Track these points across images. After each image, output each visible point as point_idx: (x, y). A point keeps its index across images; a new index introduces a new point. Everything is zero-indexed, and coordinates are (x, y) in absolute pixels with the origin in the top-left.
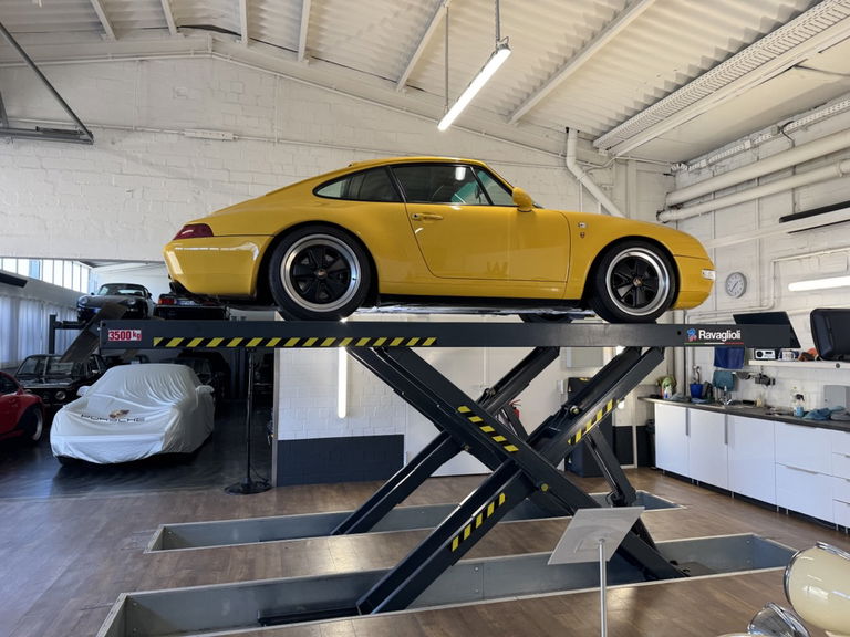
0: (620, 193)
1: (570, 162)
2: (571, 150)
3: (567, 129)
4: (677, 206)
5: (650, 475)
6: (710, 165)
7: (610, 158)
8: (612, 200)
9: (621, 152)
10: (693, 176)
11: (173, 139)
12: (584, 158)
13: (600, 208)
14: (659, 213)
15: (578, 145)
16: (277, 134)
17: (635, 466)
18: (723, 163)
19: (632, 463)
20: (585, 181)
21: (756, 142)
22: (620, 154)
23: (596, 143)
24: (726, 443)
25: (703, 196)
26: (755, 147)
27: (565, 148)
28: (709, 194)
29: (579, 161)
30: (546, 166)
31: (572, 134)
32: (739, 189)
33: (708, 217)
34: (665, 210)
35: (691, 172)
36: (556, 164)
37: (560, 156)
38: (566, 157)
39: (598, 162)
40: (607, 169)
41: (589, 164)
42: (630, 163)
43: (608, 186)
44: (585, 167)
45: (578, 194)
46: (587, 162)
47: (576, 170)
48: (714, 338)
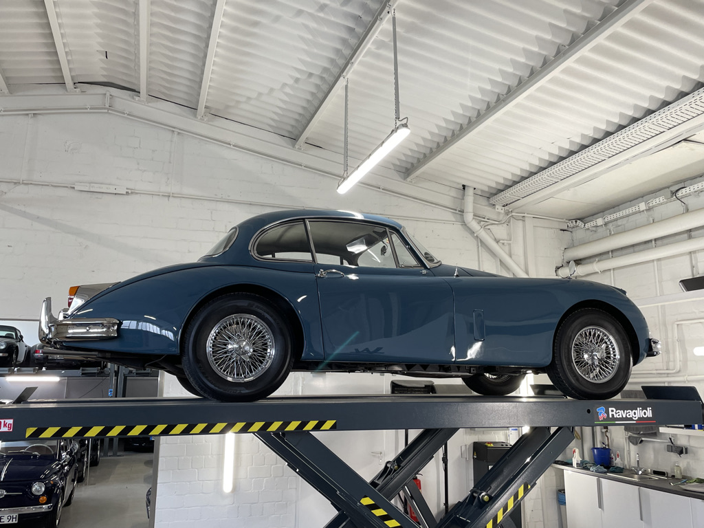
0: (518, 250)
1: (468, 217)
2: (468, 207)
3: (464, 186)
4: (578, 262)
6: (606, 224)
7: (507, 214)
8: (510, 256)
9: (517, 208)
10: (589, 233)
11: (62, 192)
12: (480, 213)
13: (498, 263)
14: (558, 268)
15: (476, 202)
16: (173, 189)
18: (619, 222)
20: (483, 234)
21: (651, 205)
22: (517, 211)
23: (492, 201)
24: (642, 518)
25: (601, 254)
26: (649, 209)
27: (463, 204)
28: (608, 252)
29: (476, 216)
30: (444, 222)
31: (470, 192)
32: (637, 248)
33: (608, 273)
34: (562, 266)
35: (588, 229)
36: (454, 220)
37: (457, 212)
38: (463, 212)
39: (495, 218)
40: (505, 225)
41: (486, 220)
42: (526, 219)
43: (506, 242)
44: (482, 223)
45: (476, 250)
46: (484, 218)
47: (474, 225)
48: (624, 416)
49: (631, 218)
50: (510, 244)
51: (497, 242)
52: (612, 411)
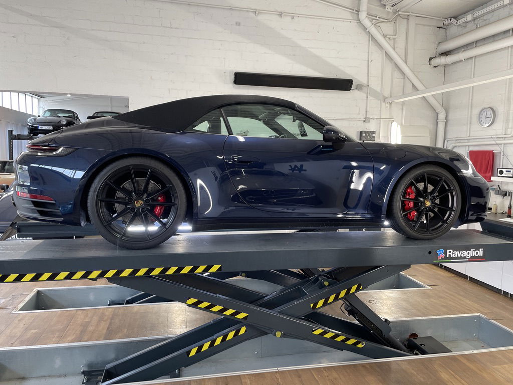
0: (401, 44)
2: (364, 6)
4: (447, 53)
6: (474, 20)
7: (395, 13)
8: (394, 48)
9: (403, 8)
10: (460, 28)
12: (374, 13)
13: (384, 54)
14: (431, 59)
18: (485, 18)
20: (373, 30)
23: (384, 1)
25: (467, 45)
27: (359, 5)
28: (473, 43)
29: (369, 15)
30: (343, 20)
32: (496, 38)
33: (470, 60)
34: (435, 57)
35: (460, 25)
36: (351, 18)
38: (358, 11)
40: (391, 23)
41: (377, 18)
42: (410, 17)
43: (391, 36)
44: (374, 21)
45: (367, 43)
47: (367, 22)
49: (496, 13)
50: (395, 39)
51: (385, 36)
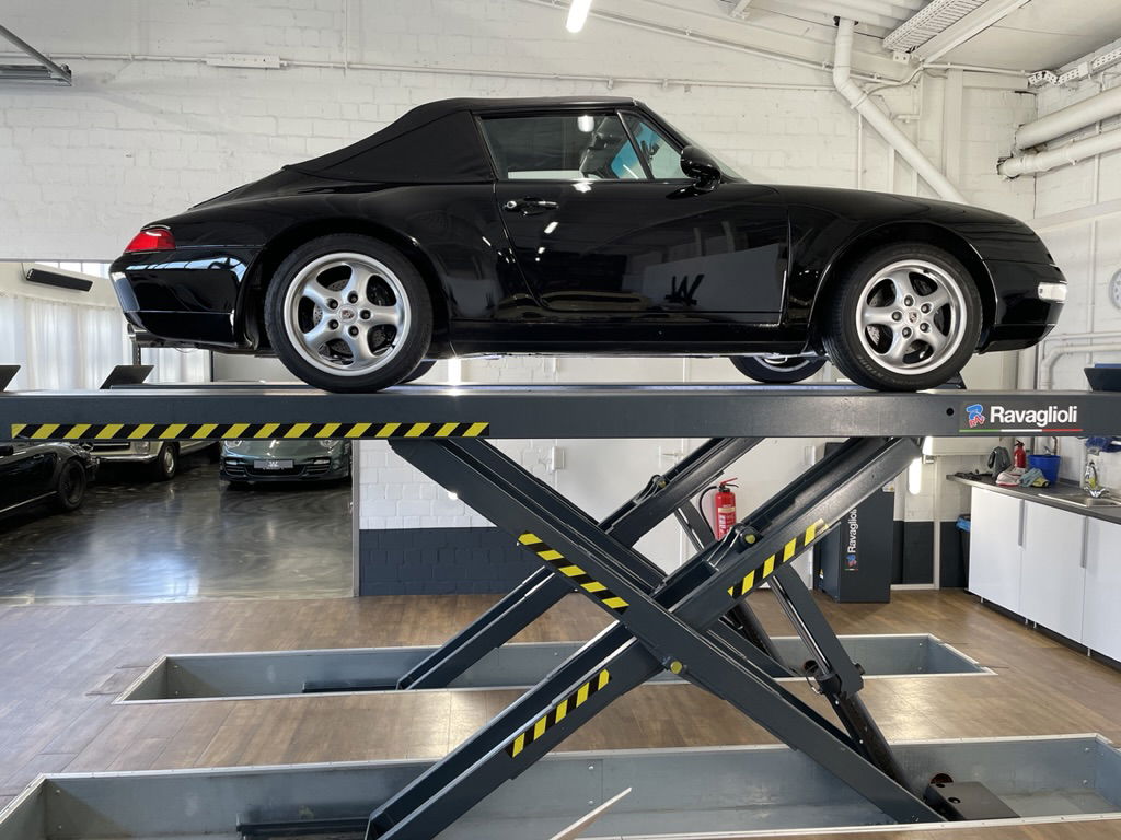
0: (931, 131)
1: (840, 76)
2: (842, 57)
3: (837, 19)
4: (1035, 149)
5: (957, 604)
6: (1095, 74)
7: (916, 66)
8: (915, 143)
9: (932, 54)
10: (1065, 93)
11: (191, 70)
12: (867, 68)
13: (892, 155)
14: (1001, 161)
15: (854, 46)
16: (348, 56)
17: (936, 584)
19: (930, 580)
20: (866, 108)
22: (931, 59)
23: (888, 42)
24: (1084, 565)
25: (1081, 130)
27: (833, 53)
28: (1092, 125)
29: (855, 72)
30: (799, 87)
31: (845, 27)
33: (1089, 165)
34: (1012, 156)
35: (1063, 86)
36: (817, 82)
37: (823, 68)
38: (831, 67)
39: (892, 75)
40: (908, 87)
41: (875, 80)
42: (950, 74)
43: (909, 117)
44: (868, 85)
45: (853, 134)
46: (872, 77)
47: (850, 90)
48: (1020, 420)
50: (916, 122)
51: (893, 118)
52: (998, 411)
